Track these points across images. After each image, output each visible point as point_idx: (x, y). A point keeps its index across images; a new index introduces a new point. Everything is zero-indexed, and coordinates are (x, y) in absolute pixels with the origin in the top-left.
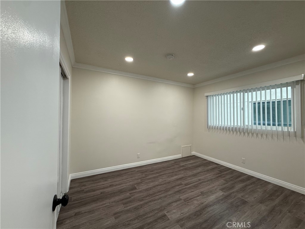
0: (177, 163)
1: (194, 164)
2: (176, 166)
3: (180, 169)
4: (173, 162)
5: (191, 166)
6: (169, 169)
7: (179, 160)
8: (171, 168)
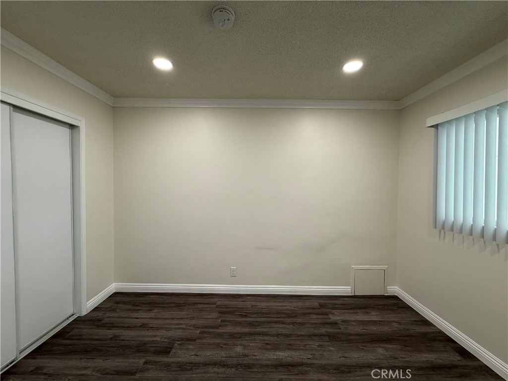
0: (323, 310)
1: (374, 329)
2: (315, 317)
3: (316, 331)
4: (316, 303)
5: (358, 329)
6: (290, 320)
7: (337, 302)
8: (294, 320)
